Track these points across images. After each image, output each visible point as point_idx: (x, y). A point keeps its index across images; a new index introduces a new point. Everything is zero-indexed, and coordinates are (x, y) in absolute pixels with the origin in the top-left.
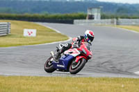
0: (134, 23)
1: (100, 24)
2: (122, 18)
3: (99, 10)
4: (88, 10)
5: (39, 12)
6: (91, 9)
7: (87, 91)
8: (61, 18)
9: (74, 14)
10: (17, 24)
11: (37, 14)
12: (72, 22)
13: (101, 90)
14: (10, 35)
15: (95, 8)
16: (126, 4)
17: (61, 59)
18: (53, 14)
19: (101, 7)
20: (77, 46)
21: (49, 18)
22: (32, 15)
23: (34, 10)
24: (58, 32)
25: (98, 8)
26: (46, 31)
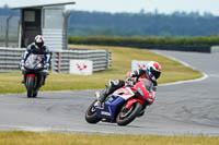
5: (156, 33)
8: (192, 43)
10: (121, 52)
11: (152, 37)
12: (208, 50)
14: (111, 70)
17: (107, 102)
18: (178, 38)
20: (132, 83)
21: (172, 43)
22: (144, 38)
23: (148, 31)
24: (187, 65)
26: (168, 64)
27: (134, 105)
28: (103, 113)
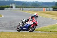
0: (29, 10)
1: (15, 10)
2: (24, 7)
3: (15, 4)
4: (10, 5)
6: (11, 4)
7: (10, 37)
9: (4, 6)
13: (16, 37)
15: (13, 3)
16: (26, 2)
19: (16, 3)
25: (14, 3)
27: (34, 26)
28: (23, 28)
